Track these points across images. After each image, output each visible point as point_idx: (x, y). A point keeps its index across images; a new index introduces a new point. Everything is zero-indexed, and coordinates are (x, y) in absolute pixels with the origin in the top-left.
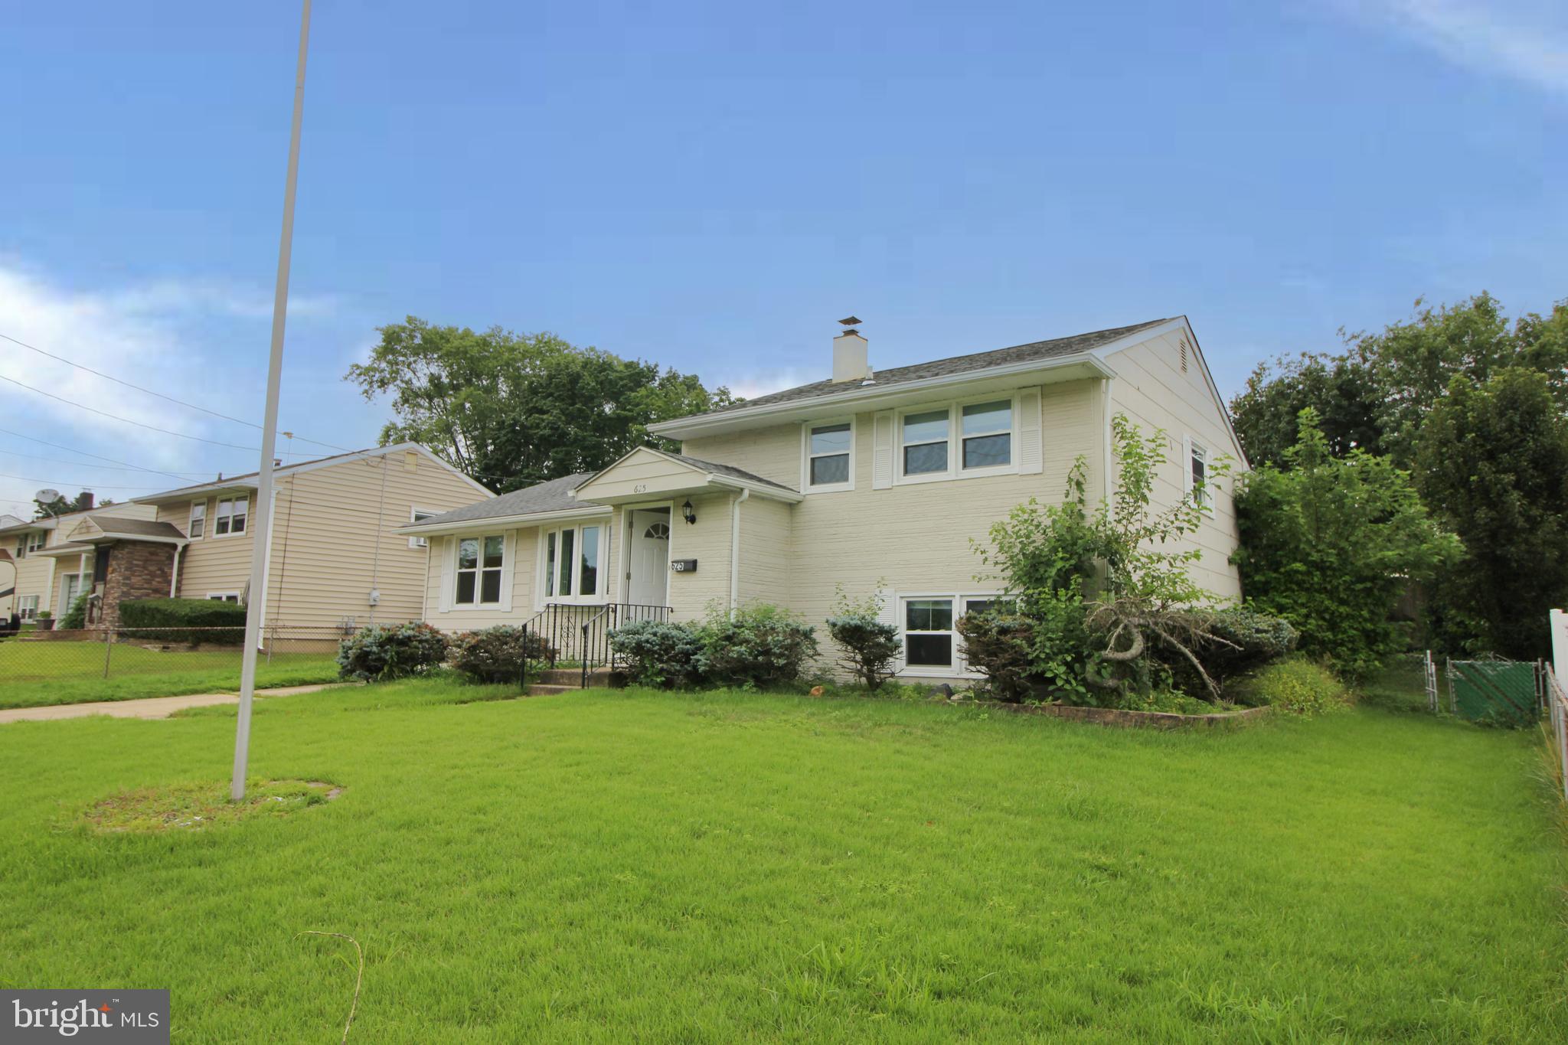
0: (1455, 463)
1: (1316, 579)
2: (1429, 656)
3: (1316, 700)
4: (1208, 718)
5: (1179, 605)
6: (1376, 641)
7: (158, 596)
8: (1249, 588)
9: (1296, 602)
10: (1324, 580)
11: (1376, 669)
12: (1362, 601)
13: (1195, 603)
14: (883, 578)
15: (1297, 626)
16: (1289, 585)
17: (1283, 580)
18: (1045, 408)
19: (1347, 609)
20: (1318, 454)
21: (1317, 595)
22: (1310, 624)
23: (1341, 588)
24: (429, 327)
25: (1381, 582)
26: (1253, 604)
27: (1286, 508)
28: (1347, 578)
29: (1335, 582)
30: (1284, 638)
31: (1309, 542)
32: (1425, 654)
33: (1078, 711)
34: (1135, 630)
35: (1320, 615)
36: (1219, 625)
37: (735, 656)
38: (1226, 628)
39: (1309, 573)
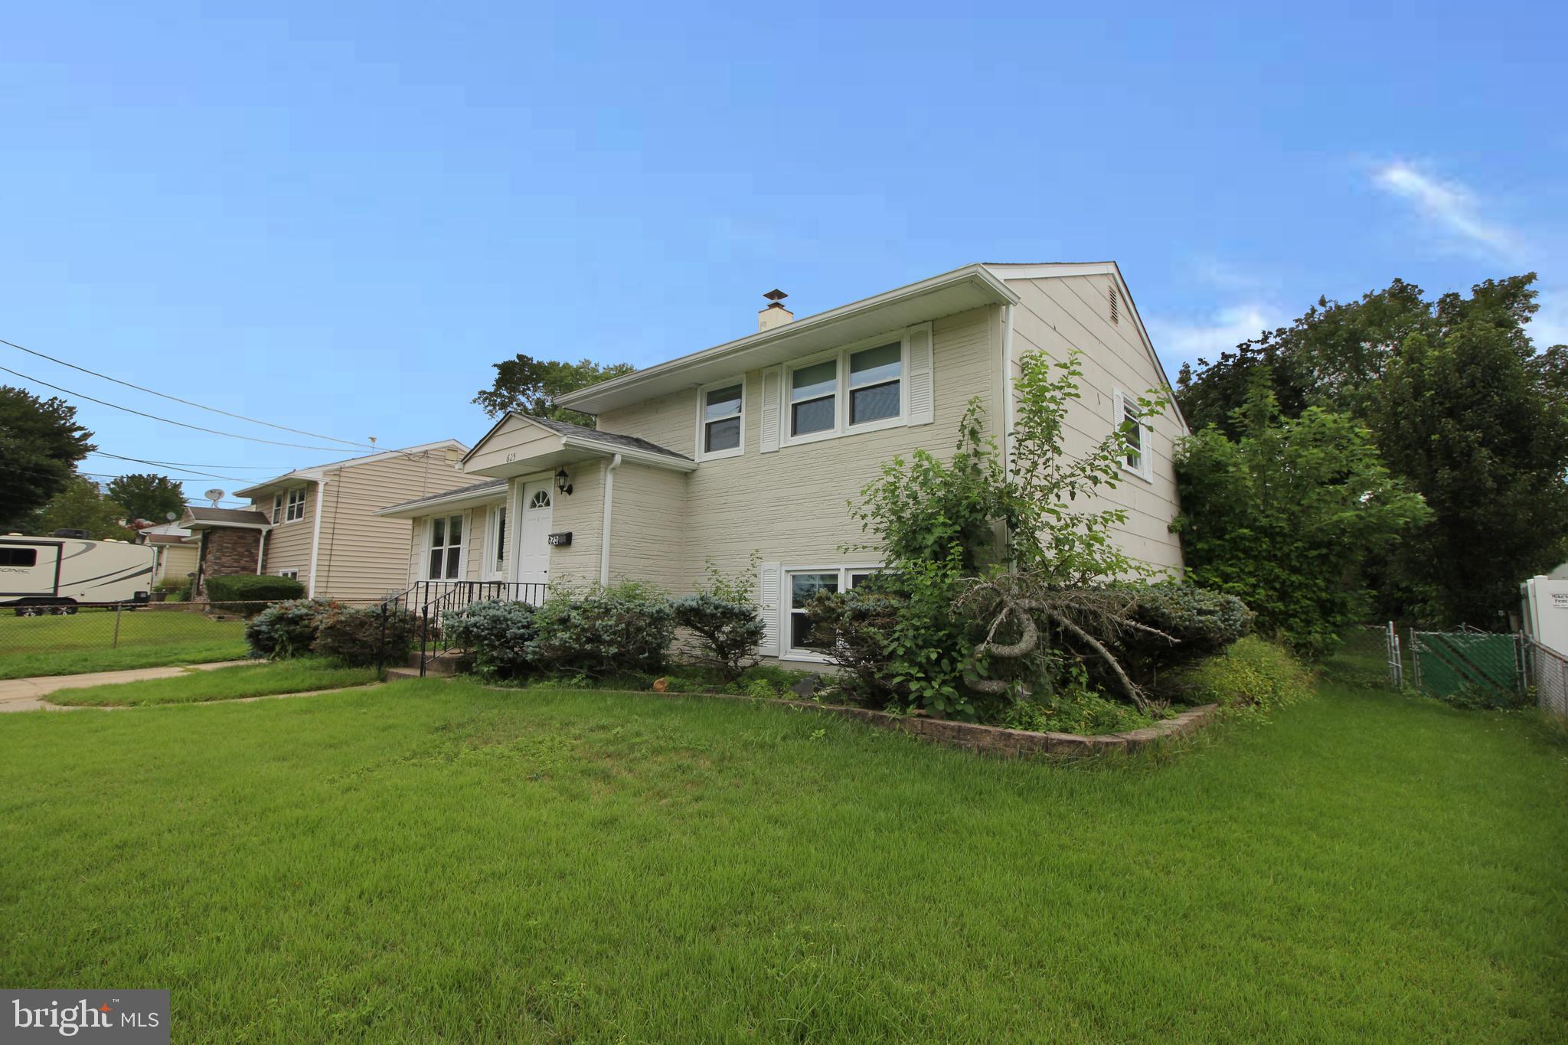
0: (1413, 423)
1: (1264, 546)
2: (1391, 627)
3: (1274, 692)
4: (1128, 742)
5: (1101, 578)
6: (1333, 612)
7: (245, 572)
8: (1191, 556)
9: (1242, 571)
10: (1274, 547)
11: (1334, 642)
12: (1317, 569)
13: (1120, 576)
14: (757, 551)
15: (1244, 596)
16: (1235, 553)
17: (1228, 548)
18: (936, 346)
19: (1300, 578)
20: (1268, 414)
21: (1266, 563)
22: (1258, 594)
23: (1293, 555)
24: (535, 362)
25: (1337, 549)
26: (1194, 576)
27: (1231, 469)
28: (1299, 544)
29: (1286, 549)
30: (1235, 621)
31: (1256, 506)
32: (1388, 626)
33: (944, 727)
34: (1024, 617)
35: (1269, 582)
36: (1148, 606)
37: (557, 644)
38: (1157, 609)
39: (1256, 539)
